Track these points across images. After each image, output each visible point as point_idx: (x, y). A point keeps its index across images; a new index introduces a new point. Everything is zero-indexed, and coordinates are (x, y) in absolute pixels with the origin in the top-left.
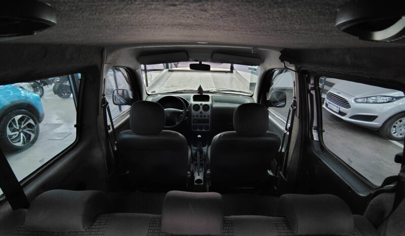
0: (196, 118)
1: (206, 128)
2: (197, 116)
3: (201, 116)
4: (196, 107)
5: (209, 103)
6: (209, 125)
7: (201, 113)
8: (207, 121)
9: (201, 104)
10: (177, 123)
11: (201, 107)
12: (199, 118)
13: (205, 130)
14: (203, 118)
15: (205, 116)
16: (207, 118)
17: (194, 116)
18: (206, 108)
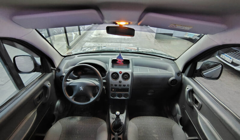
0: (114, 87)
1: (125, 95)
2: (116, 85)
3: (120, 85)
4: (115, 76)
5: (129, 71)
6: (128, 93)
7: (120, 82)
8: (127, 90)
9: (121, 73)
10: (92, 99)
11: (120, 76)
12: (118, 87)
13: (124, 98)
14: (122, 87)
15: (124, 86)
16: (126, 87)
17: (112, 85)
18: (126, 76)
